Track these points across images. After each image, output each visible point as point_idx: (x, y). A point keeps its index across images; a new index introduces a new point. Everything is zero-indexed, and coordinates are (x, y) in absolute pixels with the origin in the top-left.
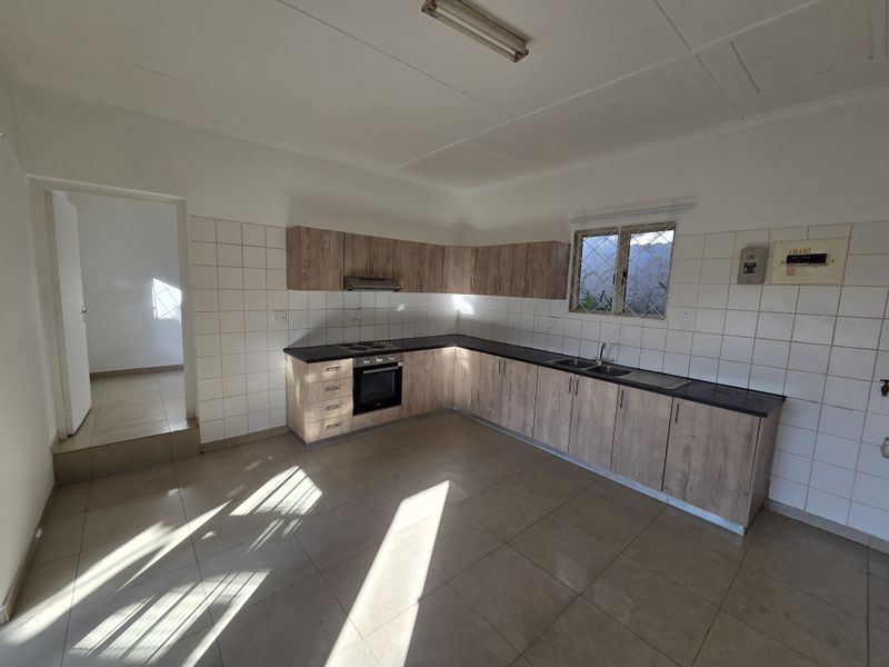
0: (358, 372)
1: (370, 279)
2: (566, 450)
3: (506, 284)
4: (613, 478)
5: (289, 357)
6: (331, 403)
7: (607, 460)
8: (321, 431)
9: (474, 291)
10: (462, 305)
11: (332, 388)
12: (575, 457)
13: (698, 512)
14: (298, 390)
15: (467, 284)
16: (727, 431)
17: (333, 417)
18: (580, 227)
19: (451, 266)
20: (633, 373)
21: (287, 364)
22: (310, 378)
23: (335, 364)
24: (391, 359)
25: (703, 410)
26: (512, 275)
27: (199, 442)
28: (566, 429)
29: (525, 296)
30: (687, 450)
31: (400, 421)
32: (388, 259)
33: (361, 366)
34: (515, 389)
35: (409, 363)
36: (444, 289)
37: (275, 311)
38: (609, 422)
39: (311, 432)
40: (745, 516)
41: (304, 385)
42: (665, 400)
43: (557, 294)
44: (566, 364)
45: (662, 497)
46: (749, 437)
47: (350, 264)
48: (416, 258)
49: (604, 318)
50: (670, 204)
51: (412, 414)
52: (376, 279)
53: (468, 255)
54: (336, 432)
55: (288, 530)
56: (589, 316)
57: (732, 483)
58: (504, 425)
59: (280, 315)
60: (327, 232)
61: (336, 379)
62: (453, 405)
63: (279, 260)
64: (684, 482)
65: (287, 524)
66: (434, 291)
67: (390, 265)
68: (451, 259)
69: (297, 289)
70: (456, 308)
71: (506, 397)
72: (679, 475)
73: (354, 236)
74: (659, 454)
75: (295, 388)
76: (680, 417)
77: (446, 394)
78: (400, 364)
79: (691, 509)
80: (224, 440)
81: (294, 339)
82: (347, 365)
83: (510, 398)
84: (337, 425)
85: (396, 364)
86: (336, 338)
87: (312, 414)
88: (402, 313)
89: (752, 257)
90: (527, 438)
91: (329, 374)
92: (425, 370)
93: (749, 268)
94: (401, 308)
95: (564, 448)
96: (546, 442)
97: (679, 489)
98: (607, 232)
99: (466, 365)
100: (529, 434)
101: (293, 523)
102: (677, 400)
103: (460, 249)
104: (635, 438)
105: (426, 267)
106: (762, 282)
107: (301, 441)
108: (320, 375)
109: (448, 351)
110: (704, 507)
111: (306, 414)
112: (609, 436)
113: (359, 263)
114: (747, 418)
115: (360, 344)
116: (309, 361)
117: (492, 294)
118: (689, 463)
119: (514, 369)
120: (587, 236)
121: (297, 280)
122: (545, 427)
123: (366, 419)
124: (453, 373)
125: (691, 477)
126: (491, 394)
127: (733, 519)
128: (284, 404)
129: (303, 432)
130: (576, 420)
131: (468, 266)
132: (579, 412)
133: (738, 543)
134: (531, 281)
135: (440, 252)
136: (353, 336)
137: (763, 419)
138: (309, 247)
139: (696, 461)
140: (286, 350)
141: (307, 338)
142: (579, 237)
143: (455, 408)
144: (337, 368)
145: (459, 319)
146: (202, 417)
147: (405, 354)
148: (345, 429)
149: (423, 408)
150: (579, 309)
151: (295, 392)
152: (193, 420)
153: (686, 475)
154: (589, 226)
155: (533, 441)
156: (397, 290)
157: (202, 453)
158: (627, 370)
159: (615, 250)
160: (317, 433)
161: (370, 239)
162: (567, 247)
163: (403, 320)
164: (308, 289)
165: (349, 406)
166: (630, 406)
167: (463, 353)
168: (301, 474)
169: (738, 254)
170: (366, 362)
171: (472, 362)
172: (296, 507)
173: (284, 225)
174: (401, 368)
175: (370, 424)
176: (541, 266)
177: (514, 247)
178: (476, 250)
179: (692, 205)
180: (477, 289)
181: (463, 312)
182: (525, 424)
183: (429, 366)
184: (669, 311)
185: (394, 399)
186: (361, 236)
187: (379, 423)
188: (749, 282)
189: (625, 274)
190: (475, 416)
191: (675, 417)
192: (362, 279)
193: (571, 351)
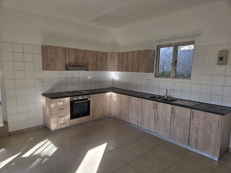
0: (72, 103)
1: (76, 66)
2: (153, 131)
3: (130, 67)
4: (171, 141)
5: (44, 97)
6: (61, 115)
7: (168, 134)
8: (57, 126)
9: (118, 70)
10: (114, 75)
11: (61, 109)
12: (157, 134)
13: (202, 153)
14: (48, 110)
15: (116, 67)
16: (211, 121)
17: (62, 120)
18: (159, 44)
19: (109, 61)
20: (178, 101)
21: (43, 100)
22: (53, 105)
23: (63, 99)
24: (86, 97)
25: (202, 113)
26: (133, 63)
27: (8, 131)
28: (153, 122)
29: (137, 72)
30: (197, 129)
31: (90, 121)
32: (83, 58)
33: (73, 100)
34: (134, 108)
35: (92, 99)
36: (106, 70)
37: (37, 79)
38: (169, 120)
39: (53, 127)
40: (218, 153)
41: (50, 109)
42: (188, 110)
43: (150, 70)
44: (153, 98)
45: (189, 148)
46: (219, 123)
47: (68, 60)
48: (95, 57)
49: (168, 79)
50: (192, 34)
51: (94, 119)
52: (79, 66)
53: (116, 56)
54: (63, 126)
55: (44, 162)
56: (162, 79)
57: (213, 141)
58: (130, 122)
59: (40, 81)
60: (58, 47)
61: (63, 105)
62: (111, 115)
63: (39, 58)
64: (196, 141)
65: (43, 160)
66: (103, 70)
67: (84, 60)
68: (109, 58)
69: (47, 70)
70: (112, 77)
71: (130, 111)
72: (194, 139)
73: (69, 49)
74: (187, 131)
75: (47, 109)
76: (194, 117)
77: (108, 111)
78: (89, 99)
79: (199, 152)
80: (18, 130)
81: (46, 90)
82: (67, 100)
83: (132, 112)
84: (64, 123)
85: (87, 99)
86: (63, 89)
87: (54, 119)
88: (90, 79)
89: (222, 54)
90: (138, 127)
91: (60, 104)
92: (99, 102)
93: (221, 59)
94: (89, 78)
95: (152, 130)
96: (146, 128)
97: (194, 144)
98: (169, 46)
99: (115, 99)
100: (140, 125)
101: (46, 159)
102: (193, 110)
103: (112, 53)
104: (178, 125)
105: (99, 61)
106: (226, 64)
107: (50, 130)
108: (56, 104)
109: (108, 94)
110: (203, 151)
111: (51, 119)
112: (168, 125)
113: (72, 60)
114: (218, 116)
115: (73, 92)
116: (52, 98)
117: (125, 71)
118: (198, 135)
119: (133, 100)
120: (161, 47)
121: (46, 67)
122: (145, 122)
123: (76, 121)
124: (110, 102)
125: (199, 140)
126: (125, 110)
127: (214, 155)
128: (43, 116)
129: (50, 126)
130: (156, 119)
131: (116, 60)
132: (158, 116)
133: (216, 164)
134: (140, 66)
135: (105, 54)
136: (71, 89)
137: (223, 116)
138: (51, 53)
139: (200, 133)
140: (43, 95)
141: (52, 89)
142: (159, 48)
143: (112, 116)
144: (63, 101)
145: (113, 81)
146: (9, 122)
147: (91, 95)
148: (67, 125)
149: (99, 117)
150: (158, 76)
151: (47, 111)
152: (5, 123)
153: (197, 139)
154: (162, 43)
155: (141, 128)
156: (87, 70)
157: (9, 136)
158: (176, 100)
159: (172, 52)
160: (56, 127)
161: (76, 50)
162: (154, 52)
163: (90, 82)
164: (51, 70)
165: (69, 116)
166: (176, 113)
167: (114, 94)
168: (49, 142)
169: (217, 53)
170: (75, 99)
171: (118, 98)
172: (47, 154)
173: (41, 45)
174: (89, 101)
175: (78, 123)
176: (143, 60)
177: (133, 52)
178: (119, 54)
179: (200, 34)
180: (119, 69)
181: (115, 79)
182: (138, 122)
183: (101, 100)
184: (192, 76)
185: (87, 113)
186: (72, 49)
187: (81, 122)
188: (221, 64)
189: (176, 62)
190: (119, 119)
191: (192, 116)
192: (73, 66)
193: (156, 93)
